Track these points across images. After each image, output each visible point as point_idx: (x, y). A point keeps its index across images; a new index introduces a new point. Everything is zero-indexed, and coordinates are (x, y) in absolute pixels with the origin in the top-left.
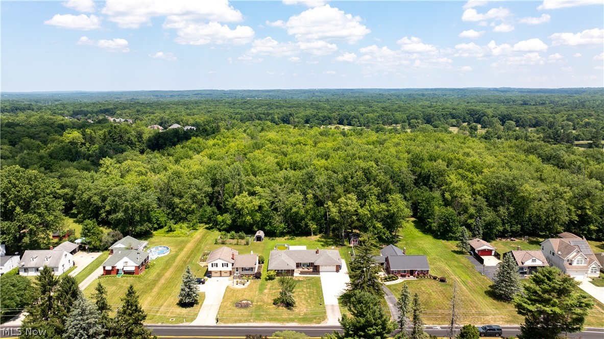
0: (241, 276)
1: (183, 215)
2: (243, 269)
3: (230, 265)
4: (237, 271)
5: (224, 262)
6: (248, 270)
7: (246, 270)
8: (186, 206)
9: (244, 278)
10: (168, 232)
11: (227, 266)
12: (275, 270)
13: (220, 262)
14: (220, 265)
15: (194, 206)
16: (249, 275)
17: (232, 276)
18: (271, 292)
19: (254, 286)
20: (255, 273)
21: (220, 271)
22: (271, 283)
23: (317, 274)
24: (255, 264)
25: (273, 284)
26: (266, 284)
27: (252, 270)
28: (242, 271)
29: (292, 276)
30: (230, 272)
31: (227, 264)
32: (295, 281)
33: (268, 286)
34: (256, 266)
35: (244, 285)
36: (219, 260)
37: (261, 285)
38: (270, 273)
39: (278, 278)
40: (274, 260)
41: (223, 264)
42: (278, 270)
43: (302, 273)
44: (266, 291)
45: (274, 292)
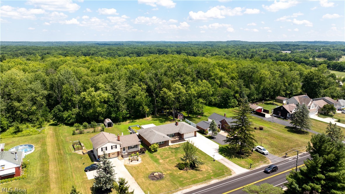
0: (129, 154)
1: (25, 116)
2: (129, 148)
3: (118, 146)
4: (124, 150)
6: (134, 148)
7: (132, 148)
8: (27, 108)
9: (132, 155)
10: (15, 133)
11: (116, 148)
12: (157, 143)
13: (109, 145)
14: (109, 148)
15: (34, 108)
16: (135, 152)
17: (120, 156)
18: (166, 161)
19: (147, 160)
20: (139, 149)
21: (109, 154)
22: (157, 154)
23: (185, 140)
24: (139, 142)
25: (160, 155)
26: (155, 156)
27: (137, 147)
28: (129, 149)
29: (168, 145)
30: (118, 152)
31: (116, 146)
32: (174, 148)
33: (158, 157)
34: (140, 143)
35: (138, 160)
36: (108, 144)
37: (152, 157)
38: (154, 146)
39: (159, 150)
40: (148, 136)
41: (112, 146)
42: (158, 143)
43: (173, 142)
44: (161, 161)
45: (169, 160)
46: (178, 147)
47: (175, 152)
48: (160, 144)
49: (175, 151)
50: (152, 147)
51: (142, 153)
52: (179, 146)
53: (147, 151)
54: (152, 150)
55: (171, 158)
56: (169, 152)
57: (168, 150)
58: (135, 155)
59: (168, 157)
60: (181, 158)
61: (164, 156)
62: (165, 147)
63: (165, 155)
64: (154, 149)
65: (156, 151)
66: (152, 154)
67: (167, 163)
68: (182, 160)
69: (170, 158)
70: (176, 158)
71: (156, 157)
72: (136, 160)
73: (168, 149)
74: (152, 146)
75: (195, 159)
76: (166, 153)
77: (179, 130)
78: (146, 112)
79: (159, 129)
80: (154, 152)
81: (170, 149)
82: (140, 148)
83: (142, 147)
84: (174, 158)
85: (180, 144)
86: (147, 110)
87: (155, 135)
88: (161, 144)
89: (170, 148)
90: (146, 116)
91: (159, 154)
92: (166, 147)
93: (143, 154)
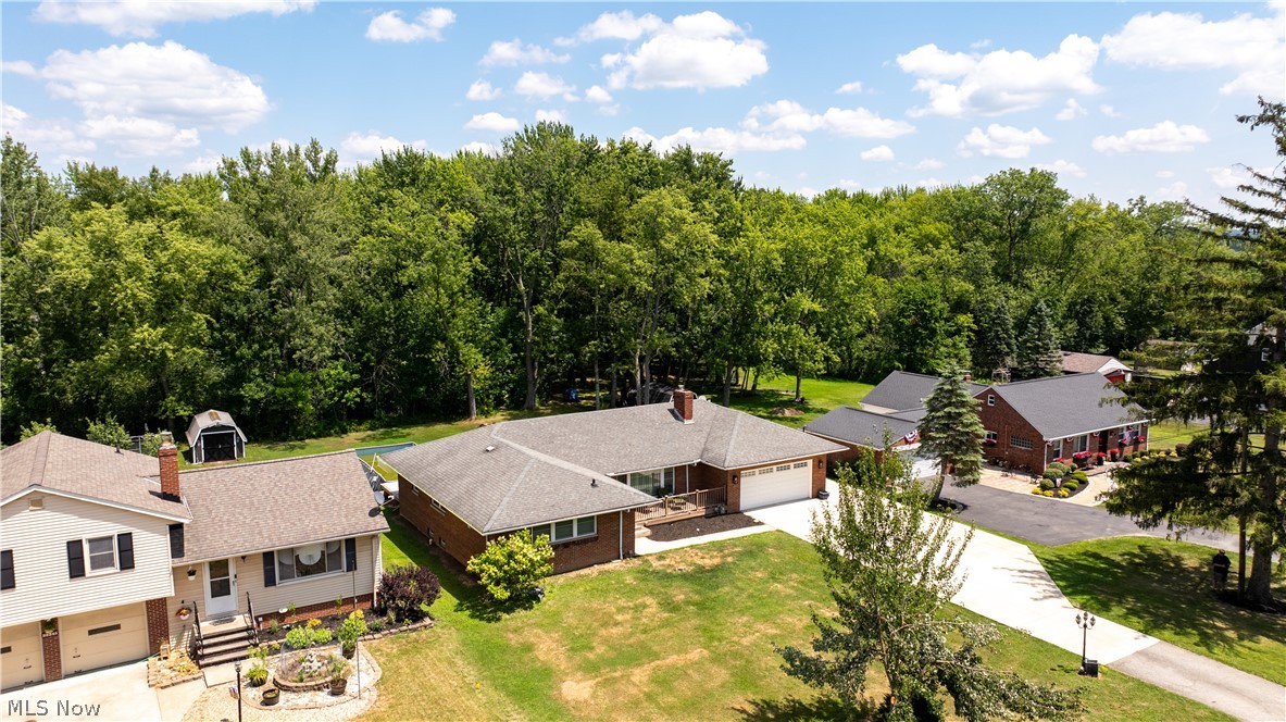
0: (267, 630)
2: (275, 565)
3: (152, 548)
4: (221, 589)
5: (89, 529)
6: (319, 568)
7: (306, 571)
11: (127, 563)
12: (538, 530)
13: (35, 536)
16: (330, 613)
17: (176, 651)
18: (621, 686)
19: (433, 678)
20: (377, 584)
21: (50, 624)
22: (540, 626)
23: (750, 522)
24: (374, 513)
25: (568, 632)
26: (514, 640)
27: (352, 566)
28: (270, 581)
29: (629, 553)
30: (156, 611)
31: (126, 541)
32: (685, 577)
33: (548, 649)
34: (381, 522)
35: (337, 687)
36: (29, 518)
37: (485, 656)
38: (511, 556)
39: (555, 589)
40: (466, 480)
41: (74, 549)
42: (545, 529)
43: (660, 532)
44: (576, 689)
45: (654, 680)
46: (715, 570)
47: (701, 606)
48: (566, 545)
49: (697, 598)
50: (495, 563)
51: (399, 620)
52: (717, 561)
53: (446, 601)
54: (491, 588)
55: (672, 659)
56: (645, 606)
57: (631, 592)
58: (327, 634)
59: (642, 645)
60: (790, 655)
61: (605, 641)
62: (607, 567)
63: (614, 631)
64: (509, 580)
65: (524, 598)
66: (487, 629)
67: (636, 703)
68: (805, 669)
69: (656, 656)
70: (717, 659)
71: (528, 648)
72: (319, 688)
73: (629, 579)
74: (494, 551)
75: (960, 657)
76: (621, 610)
77: (705, 450)
78: (474, 386)
79: (553, 436)
80: (509, 610)
81: (653, 584)
82: (380, 570)
83: (403, 561)
84: (696, 654)
85: (720, 547)
86: (480, 369)
87: (519, 473)
88: (574, 543)
89: (645, 574)
90: (475, 410)
91: (554, 620)
92: (616, 565)
93: (408, 625)
